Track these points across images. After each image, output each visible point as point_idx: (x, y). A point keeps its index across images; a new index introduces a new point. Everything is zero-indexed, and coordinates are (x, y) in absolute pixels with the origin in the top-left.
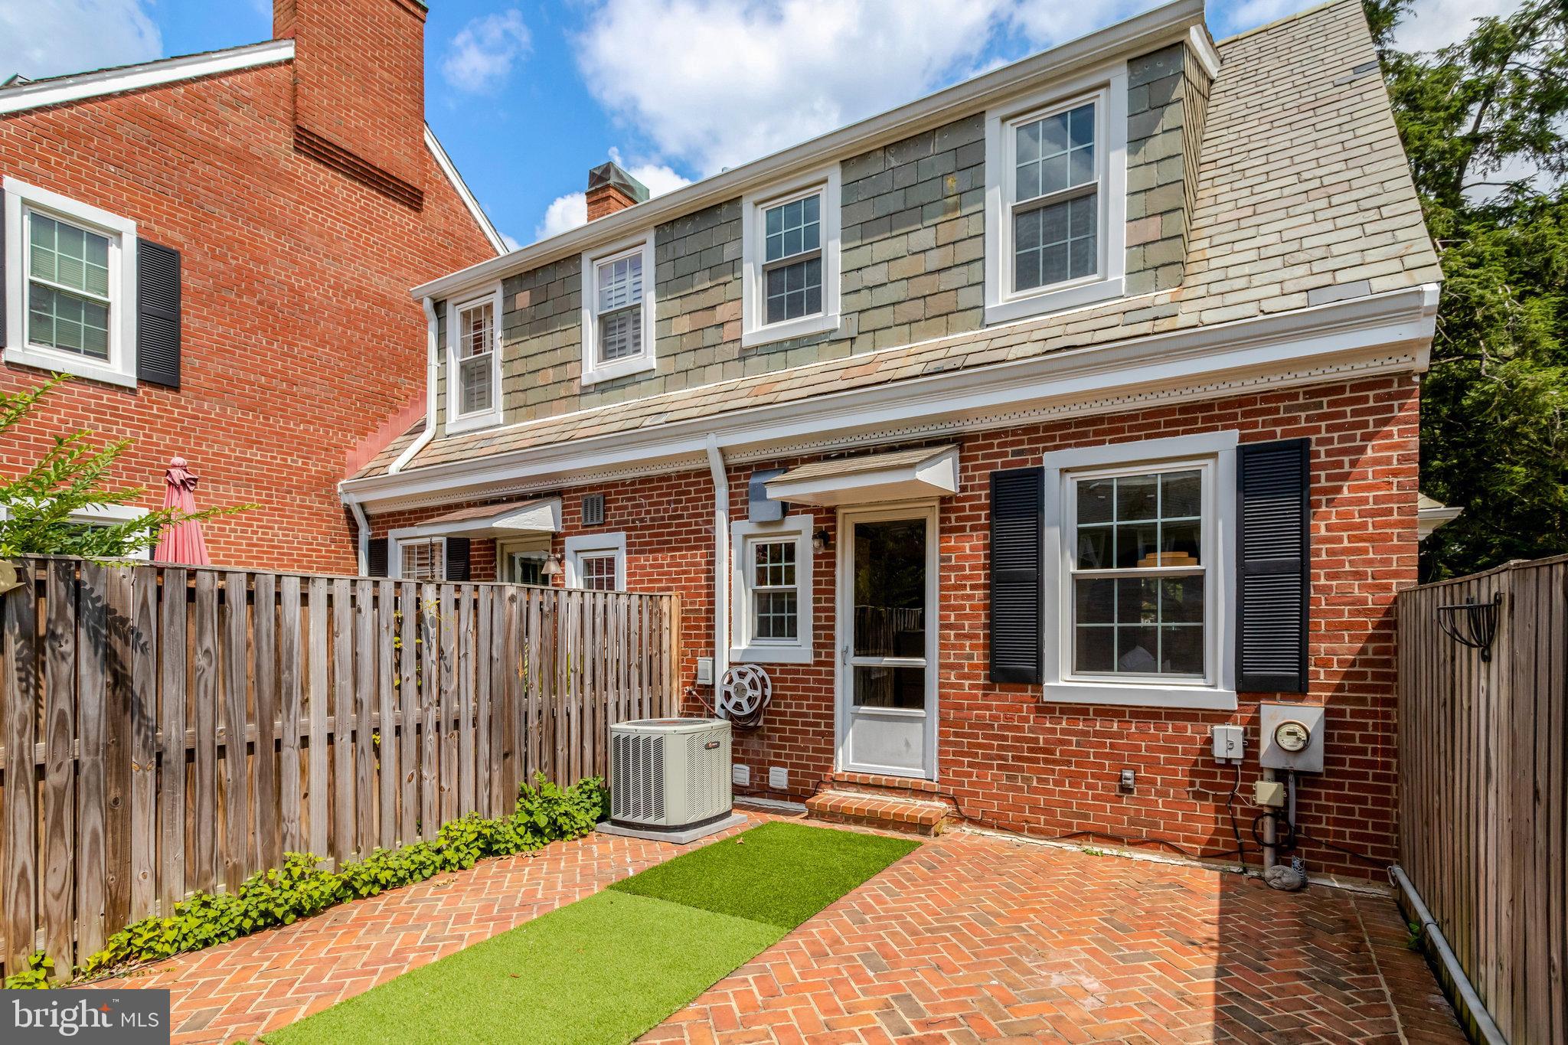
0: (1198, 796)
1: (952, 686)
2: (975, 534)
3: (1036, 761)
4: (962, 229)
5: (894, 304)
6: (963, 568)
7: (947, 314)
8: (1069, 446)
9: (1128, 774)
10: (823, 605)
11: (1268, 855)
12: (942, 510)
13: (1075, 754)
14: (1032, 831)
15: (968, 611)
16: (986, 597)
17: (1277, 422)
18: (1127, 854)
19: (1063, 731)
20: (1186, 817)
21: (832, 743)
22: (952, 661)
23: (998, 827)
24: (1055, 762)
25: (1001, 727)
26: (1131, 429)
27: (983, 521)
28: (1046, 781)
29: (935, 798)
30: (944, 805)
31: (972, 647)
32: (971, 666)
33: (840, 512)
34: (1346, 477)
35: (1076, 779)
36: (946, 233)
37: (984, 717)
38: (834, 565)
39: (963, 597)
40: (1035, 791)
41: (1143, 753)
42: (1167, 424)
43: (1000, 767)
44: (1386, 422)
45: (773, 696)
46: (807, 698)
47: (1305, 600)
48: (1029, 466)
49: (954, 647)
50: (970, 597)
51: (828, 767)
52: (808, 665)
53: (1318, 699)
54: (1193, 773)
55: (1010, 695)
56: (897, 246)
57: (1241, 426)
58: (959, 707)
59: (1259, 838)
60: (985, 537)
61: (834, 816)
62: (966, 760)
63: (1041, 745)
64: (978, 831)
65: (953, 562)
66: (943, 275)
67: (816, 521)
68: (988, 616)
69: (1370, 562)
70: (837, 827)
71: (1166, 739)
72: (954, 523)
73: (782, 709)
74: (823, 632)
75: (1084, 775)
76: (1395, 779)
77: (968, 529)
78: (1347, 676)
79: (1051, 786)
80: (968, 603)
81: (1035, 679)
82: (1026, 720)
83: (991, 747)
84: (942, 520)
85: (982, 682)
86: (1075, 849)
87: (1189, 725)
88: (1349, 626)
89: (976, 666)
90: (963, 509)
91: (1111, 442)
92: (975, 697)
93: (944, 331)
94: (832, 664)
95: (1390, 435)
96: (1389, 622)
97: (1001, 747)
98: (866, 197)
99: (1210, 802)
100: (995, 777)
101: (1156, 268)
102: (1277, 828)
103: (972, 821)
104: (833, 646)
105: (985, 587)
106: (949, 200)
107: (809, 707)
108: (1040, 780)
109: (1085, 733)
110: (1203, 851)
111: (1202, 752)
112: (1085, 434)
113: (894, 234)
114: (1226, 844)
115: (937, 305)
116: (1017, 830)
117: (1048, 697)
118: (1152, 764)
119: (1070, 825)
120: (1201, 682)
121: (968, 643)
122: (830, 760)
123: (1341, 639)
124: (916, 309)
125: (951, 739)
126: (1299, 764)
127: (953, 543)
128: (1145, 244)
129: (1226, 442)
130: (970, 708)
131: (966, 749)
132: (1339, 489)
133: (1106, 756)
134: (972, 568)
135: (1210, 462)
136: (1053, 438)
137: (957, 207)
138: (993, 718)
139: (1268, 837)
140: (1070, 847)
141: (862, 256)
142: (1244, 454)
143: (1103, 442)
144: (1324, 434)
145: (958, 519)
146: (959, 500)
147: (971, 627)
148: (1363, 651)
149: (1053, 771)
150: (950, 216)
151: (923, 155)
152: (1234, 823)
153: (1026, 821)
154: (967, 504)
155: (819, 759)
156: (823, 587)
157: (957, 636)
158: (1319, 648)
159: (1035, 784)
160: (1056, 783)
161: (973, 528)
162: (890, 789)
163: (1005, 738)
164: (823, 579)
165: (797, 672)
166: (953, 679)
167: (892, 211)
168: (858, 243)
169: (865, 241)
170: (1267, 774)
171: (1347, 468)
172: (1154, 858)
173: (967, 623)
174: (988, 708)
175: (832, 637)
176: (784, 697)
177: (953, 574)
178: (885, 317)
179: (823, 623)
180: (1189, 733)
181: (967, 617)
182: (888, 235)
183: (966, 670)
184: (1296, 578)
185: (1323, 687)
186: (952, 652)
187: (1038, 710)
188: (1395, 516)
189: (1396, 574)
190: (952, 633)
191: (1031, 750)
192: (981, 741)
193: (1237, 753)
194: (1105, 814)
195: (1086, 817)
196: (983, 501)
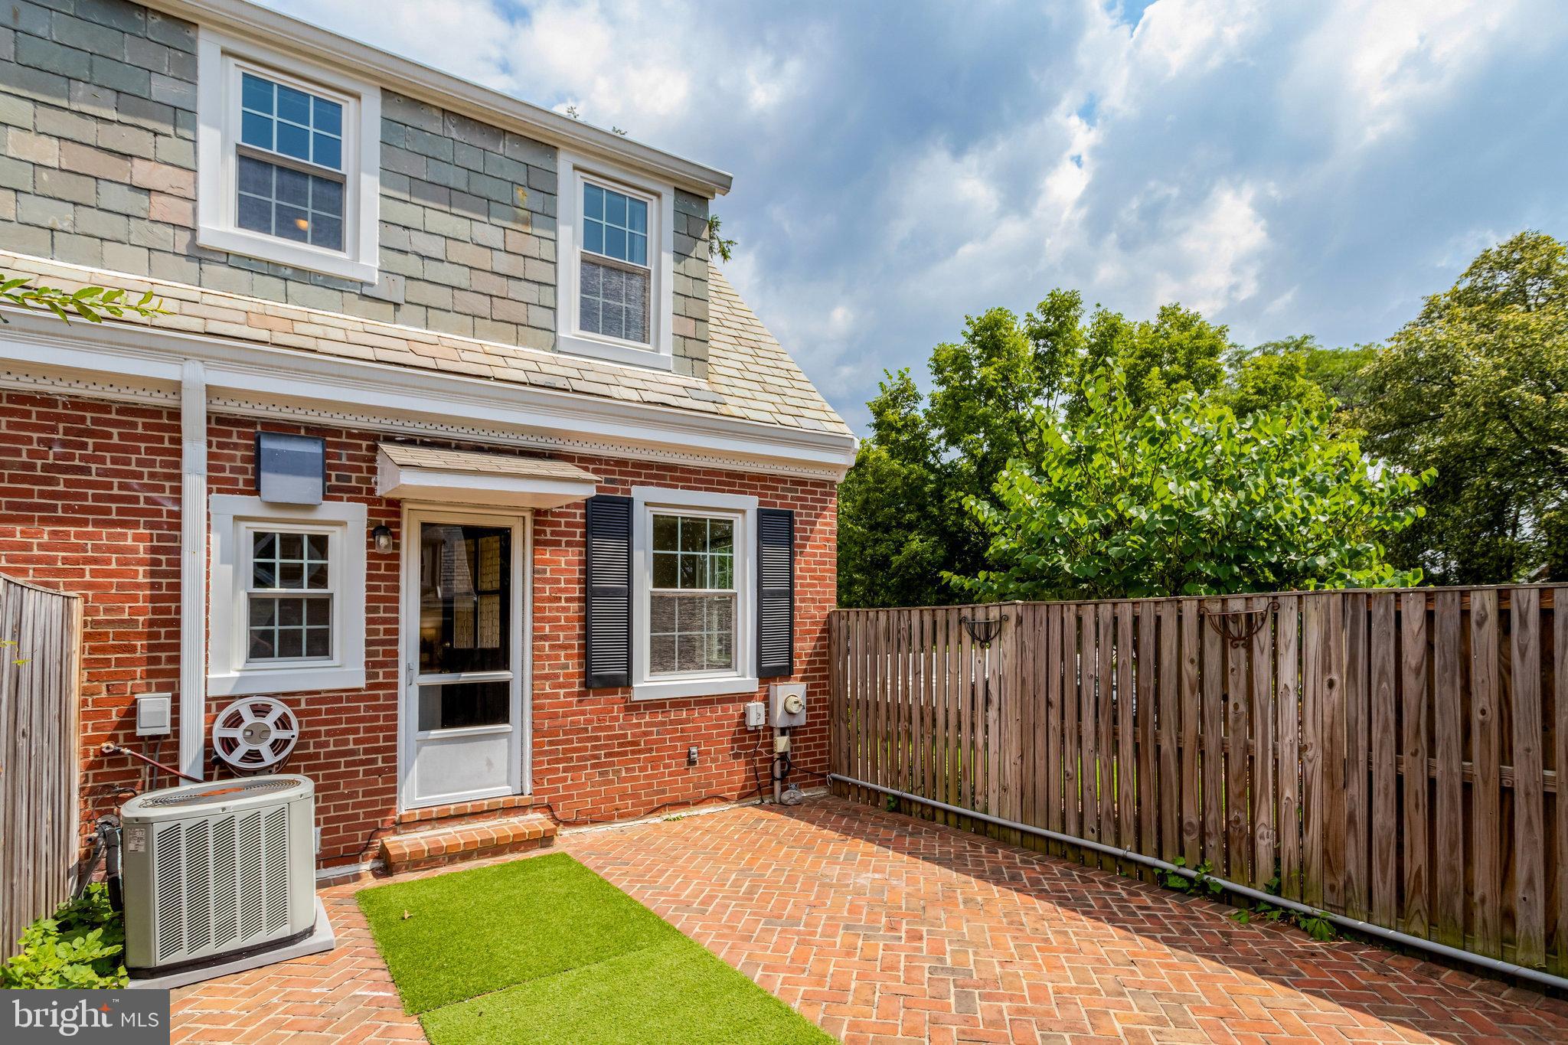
0: (736, 756)
1: (547, 696)
2: (570, 549)
3: (625, 753)
4: (531, 246)
5: (453, 287)
6: (558, 581)
7: (517, 324)
8: (652, 484)
9: (694, 750)
10: (382, 615)
11: (777, 785)
12: (536, 522)
13: (655, 742)
14: (622, 816)
15: (563, 623)
16: (581, 609)
17: (778, 497)
18: (696, 813)
19: (647, 724)
20: (730, 774)
21: (394, 780)
22: (547, 671)
23: (592, 822)
24: (640, 752)
25: (595, 729)
26: (697, 481)
27: (578, 538)
28: (633, 769)
29: (529, 811)
30: (539, 815)
31: (567, 657)
32: (566, 676)
33: (406, 507)
34: (808, 539)
35: (655, 762)
36: (515, 241)
37: (579, 722)
38: (397, 568)
39: (558, 609)
40: (621, 780)
41: (703, 732)
42: (719, 483)
43: (593, 766)
44: (824, 509)
45: (302, 735)
46: (356, 731)
47: (791, 617)
48: (619, 494)
49: (549, 658)
50: (565, 609)
51: (389, 810)
52: (358, 690)
53: (796, 679)
54: (734, 741)
55: (603, 699)
56: (458, 227)
57: (760, 495)
58: (553, 716)
59: (772, 775)
60: (580, 554)
61: (433, 861)
62: (561, 766)
63: (629, 739)
64: (575, 830)
65: (548, 575)
66: (511, 282)
67: (371, 513)
68: (581, 628)
69: (818, 593)
70: (443, 871)
71: (719, 718)
72: (549, 537)
73: (312, 750)
74: (380, 648)
75: (662, 758)
76: (828, 723)
77: (563, 544)
78: (809, 663)
79: (637, 774)
80: (563, 615)
81: (625, 682)
82: (617, 719)
83: (585, 749)
84: (536, 532)
85: (576, 689)
86: (658, 821)
87: (730, 705)
88: (809, 632)
89: (572, 675)
90: (559, 524)
91: (683, 488)
92: (570, 704)
93: (514, 340)
94: (395, 686)
95: (825, 517)
96: (827, 629)
97: (595, 748)
98: (416, 150)
99: (742, 760)
100: (589, 777)
101: (693, 359)
102: (782, 766)
103: (568, 824)
104: (396, 664)
105: (579, 599)
106: (519, 210)
107: (356, 742)
108: (628, 770)
109: (663, 723)
110: (739, 795)
111: (739, 724)
112: (663, 477)
113: (454, 211)
114: (752, 786)
115: (503, 309)
116: (608, 819)
117: (637, 696)
118: (708, 740)
119: (651, 803)
120: (734, 674)
121: (562, 653)
122: (393, 801)
123: (805, 639)
124: (482, 305)
125: (546, 748)
126: (795, 722)
127: (548, 556)
128: (685, 337)
129: (750, 503)
130: (565, 715)
131: (561, 756)
132: (804, 546)
133: (680, 739)
134: (567, 581)
135: (739, 516)
136: (639, 475)
137: (527, 222)
138: (588, 721)
139: (778, 773)
140: (653, 820)
141: (410, 214)
142: (762, 514)
143: (676, 487)
144: (799, 510)
145: (553, 533)
146: (554, 514)
147: (566, 638)
148: (815, 647)
149: (639, 759)
150: (520, 227)
151: (490, 148)
152: (756, 770)
153: (617, 809)
154: (563, 520)
155: (374, 803)
156: (382, 593)
157: (552, 647)
158: (797, 645)
159: (624, 774)
160: (642, 769)
161: (569, 544)
162: (477, 814)
163: (598, 739)
164: (382, 584)
165: (339, 700)
166: (548, 690)
167: (451, 185)
168: (407, 197)
169: (414, 200)
170: (777, 732)
171: (808, 534)
172: (711, 810)
173: (562, 634)
174: (583, 713)
175: (395, 654)
176: (318, 734)
177: (548, 587)
178: (442, 297)
179: (381, 636)
180: (731, 712)
181: (562, 628)
182: (446, 208)
183: (561, 679)
184: (786, 601)
185: (799, 671)
186: (547, 663)
187: (627, 709)
188: (828, 566)
189: (828, 601)
190: (547, 644)
191: (621, 745)
192: (575, 745)
193: (762, 721)
194: (680, 785)
195: (664, 792)
196: (578, 519)
